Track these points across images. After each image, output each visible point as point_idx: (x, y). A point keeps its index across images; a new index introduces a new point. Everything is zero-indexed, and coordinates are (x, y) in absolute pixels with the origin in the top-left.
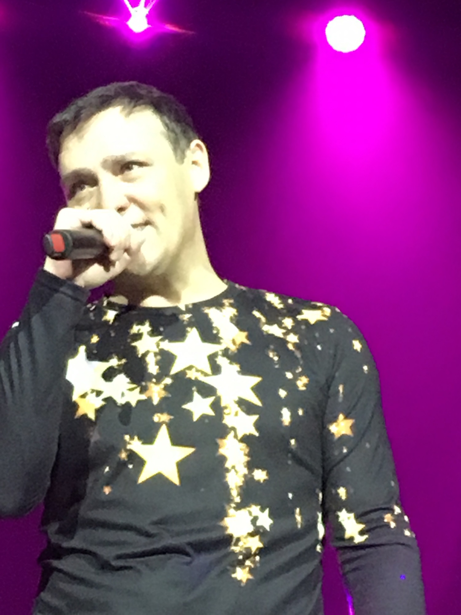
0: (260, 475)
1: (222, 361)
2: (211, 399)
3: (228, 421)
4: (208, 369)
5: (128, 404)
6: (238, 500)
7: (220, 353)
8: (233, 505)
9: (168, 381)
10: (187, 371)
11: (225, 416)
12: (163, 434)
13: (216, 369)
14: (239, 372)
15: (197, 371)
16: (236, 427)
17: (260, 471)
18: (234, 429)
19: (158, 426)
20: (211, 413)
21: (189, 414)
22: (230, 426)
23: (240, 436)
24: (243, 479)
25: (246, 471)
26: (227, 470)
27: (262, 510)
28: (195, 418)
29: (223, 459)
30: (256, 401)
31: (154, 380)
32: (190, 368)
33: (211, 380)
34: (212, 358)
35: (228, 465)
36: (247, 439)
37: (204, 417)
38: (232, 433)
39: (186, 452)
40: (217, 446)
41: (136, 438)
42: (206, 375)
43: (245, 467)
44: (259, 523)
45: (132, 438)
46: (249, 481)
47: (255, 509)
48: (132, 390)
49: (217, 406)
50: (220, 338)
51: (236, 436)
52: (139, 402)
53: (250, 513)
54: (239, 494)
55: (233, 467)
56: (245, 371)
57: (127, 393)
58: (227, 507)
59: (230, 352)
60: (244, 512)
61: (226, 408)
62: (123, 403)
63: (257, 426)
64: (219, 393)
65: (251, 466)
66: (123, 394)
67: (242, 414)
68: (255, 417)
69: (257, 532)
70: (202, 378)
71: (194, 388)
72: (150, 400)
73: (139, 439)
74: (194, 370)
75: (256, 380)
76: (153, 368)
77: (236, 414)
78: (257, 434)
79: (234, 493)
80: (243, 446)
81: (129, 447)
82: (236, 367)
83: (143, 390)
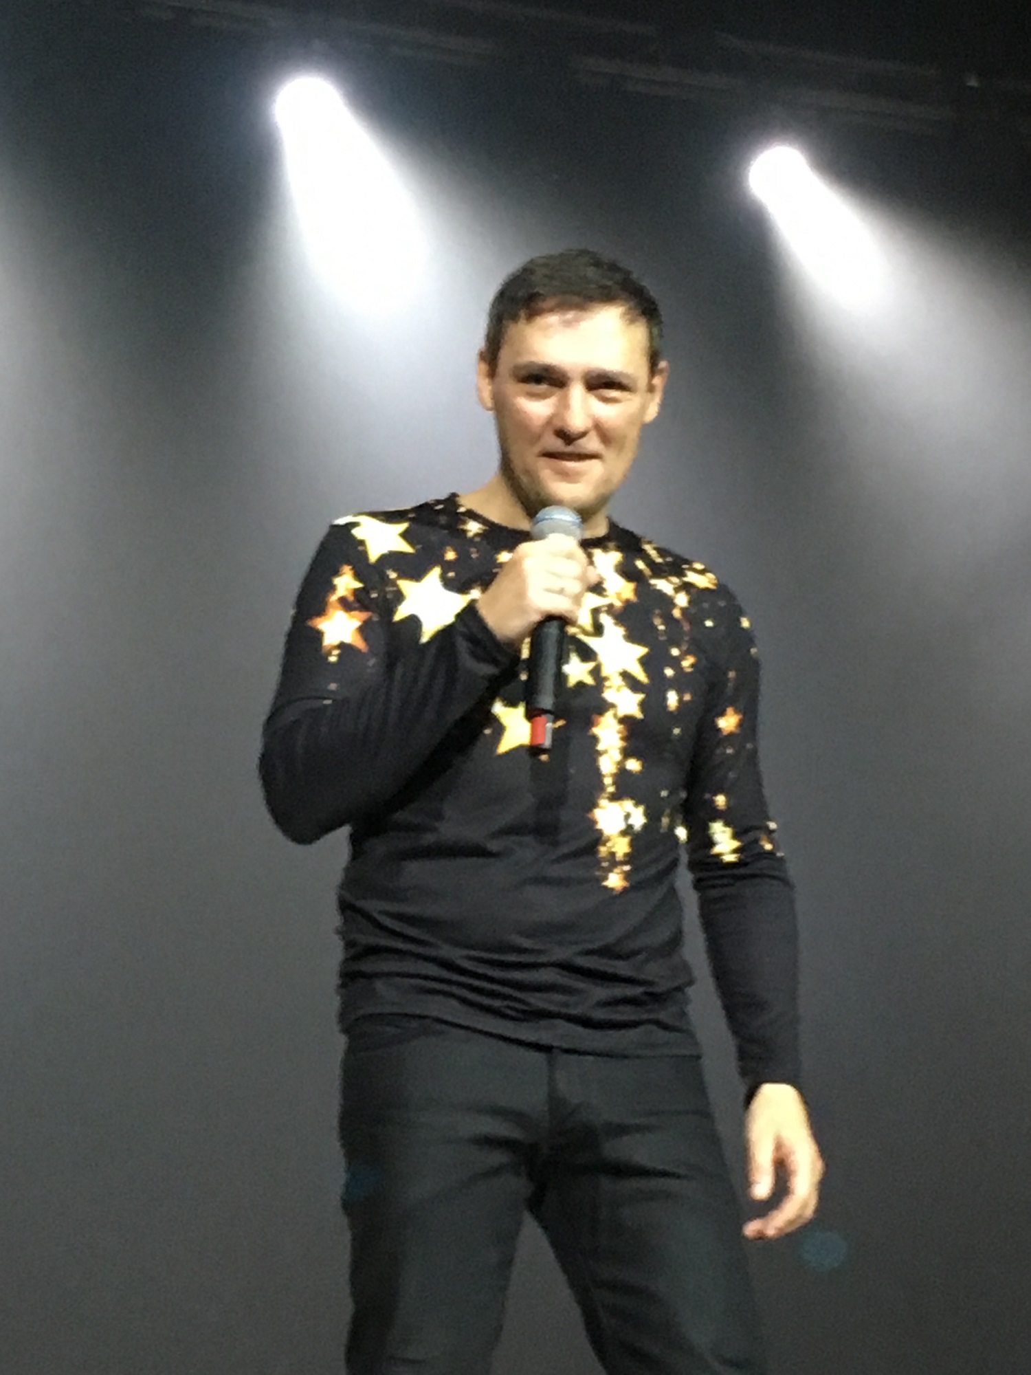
0: (634, 765)
1: (606, 619)
4: (589, 627)
7: (604, 608)
11: (606, 688)
13: (598, 630)
14: (625, 638)
16: (616, 704)
17: (635, 760)
18: (613, 706)
21: (565, 677)
22: (610, 702)
23: (621, 714)
24: (616, 767)
25: (619, 758)
26: (599, 753)
27: (637, 806)
28: (572, 683)
29: (595, 740)
34: (595, 613)
35: (600, 747)
37: (581, 684)
38: (612, 711)
40: (591, 725)
41: (497, 698)
42: (588, 634)
43: (619, 753)
44: (631, 821)
46: (622, 770)
49: (596, 672)
50: (604, 590)
53: (624, 808)
54: (614, 783)
55: (606, 751)
56: (632, 637)
59: (614, 610)
60: (616, 805)
61: (607, 678)
64: (600, 659)
69: (628, 831)
70: (582, 638)
71: (571, 647)
74: (574, 624)
75: (642, 651)
77: (619, 689)
78: (639, 717)
82: (621, 631)
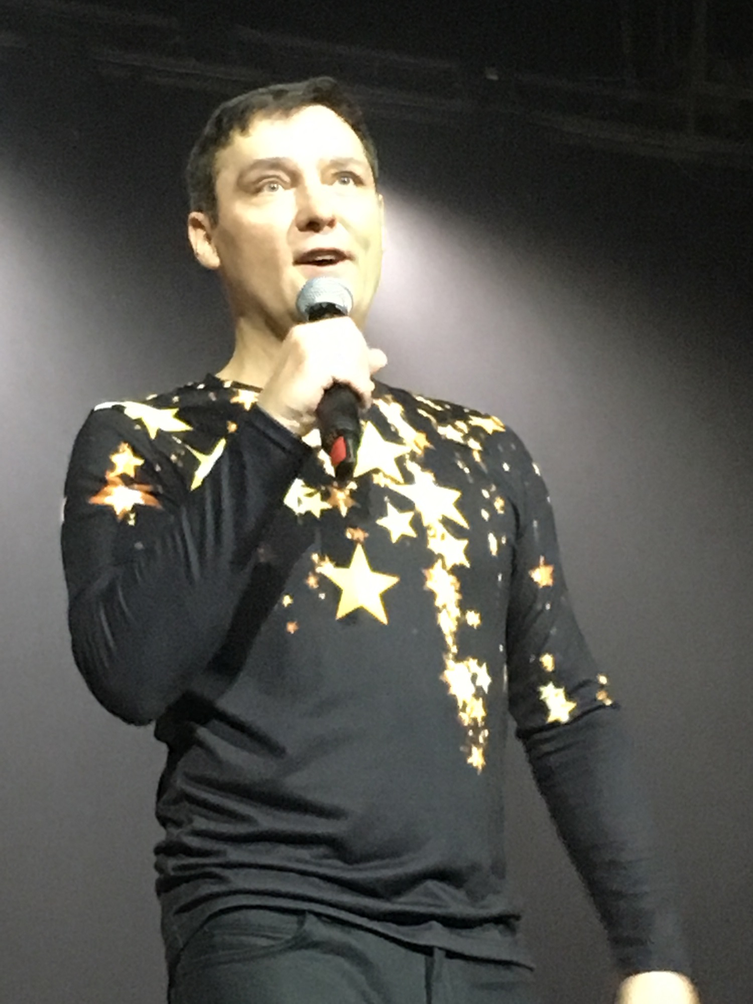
0: (473, 619)
2: (409, 515)
3: (433, 545)
4: (398, 475)
5: (309, 514)
6: (454, 649)
7: (407, 457)
8: (451, 656)
9: (353, 486)
10: (374, 475)
11: (429, 538)
12: (359, 556)
13: (408, 477)
15: (385, 476)
16: (443, 554)
17: (473, 612)
20: (412, 533)
21: (386, 532)
22: (436, 552)
26: (438, 610)
27: (480, 664)
28: (394, 539)
29: (431, 595)
30: (462, 522)
31: (335, 484)
34: (400, 461)
36: (457, 571)
38: (440, 562)
39: (389, 581)
41: (327, 559)
42: (398, 483)
43: (457, 607)
44: (478, 683)
45: (322, 558)
46: (463, 626)
47: (473, 664)
48: (310, 495)
50: (401, 438)
52: (323, 512)
53: (469, 669)
54: (455, 643)
56: (441, 481)
57: (305, 500)
58: (444, 657)
59: (417, 456)
60: (462, 665)
61: (429, 528)
62: (303, 512)
64: (418, 507)
65: (464, 606)
66: (299, 501)
67: (449, 537)
69: (478, 693)
70: (393, 487)
72: (335, 510)
73: (332, 560)
75: (455, 494)
76: (329, 468)
77: (443, 537)
78: (468, 565)
79: (450, 640)
81: (318, 570)
82: (430, 476)
83: (326, 496)
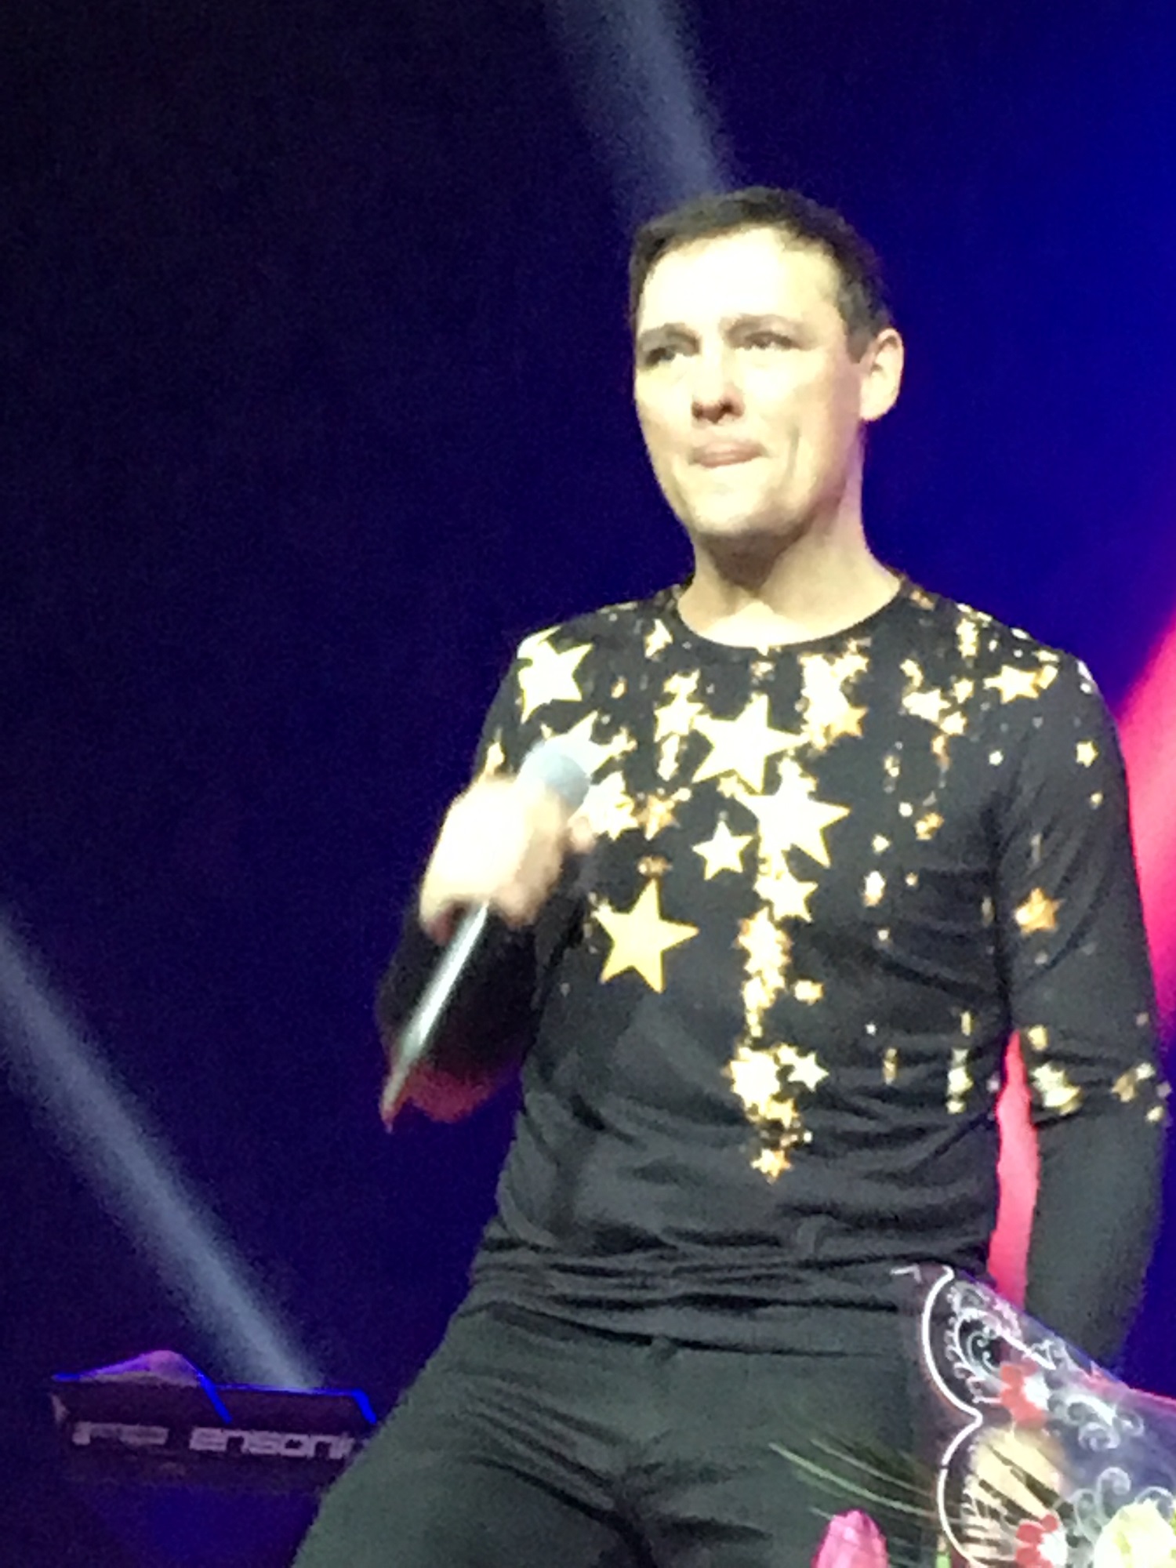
0: (808, 992)
3: (763, 887)
4: (757, 782)
8: (747, 1041)
9: (684, 794)
10: (723, 780)
11: (759, 876)
14: (812, 795)
16: (773, 900)
17: (809, 983)
18: (769, 903)
19: (644, 880)
20: (738, 868)
21: (699, 862)
22: (763, 896)
23: (778, 916)
24: (773, 996)
25: (780, 982)
26: (748, 977)
27: (803, 1054)
28: (710, 873)
30: (822, 857)
31: (661, 791)
32: (729, 774)
33: (755, 804)
35: (750, 967)
37: (725, 874)
38: (766, 910)
39: (682, 933)
40: (736, 931)
41: (607, 900)
42: (751, 792)
43: (781, 974)
44: (794, 1078)
45: (601, 900)
46: (784, 1003)
47: (787, 1054)
48: (622, 806)
50: (804, 722)
51: (771, 917)
52: (624, 833)
53: (777, 1060)
54: (761, 1023)
55: (759, 973)
56: (824, 792)
58: (737, 1043)
59: (810, 753)
61: (764, 861)
63: (812, 902)
64: (761, 830)
65: (792, 973)
67: (789, 878)
68: (811, 887)
69: (789, 1092)
70: (743, 798)
71: (723, 815)
72: (642, 829)
73: (612, 902)
74: (734, 779)
75: (837, 813)
76: (667, 768)
77: (779, 876)
78: (808, 918)
79: (753, 1019)
80: (780, 936)
81: (594, 916)
82: (808, 785)
